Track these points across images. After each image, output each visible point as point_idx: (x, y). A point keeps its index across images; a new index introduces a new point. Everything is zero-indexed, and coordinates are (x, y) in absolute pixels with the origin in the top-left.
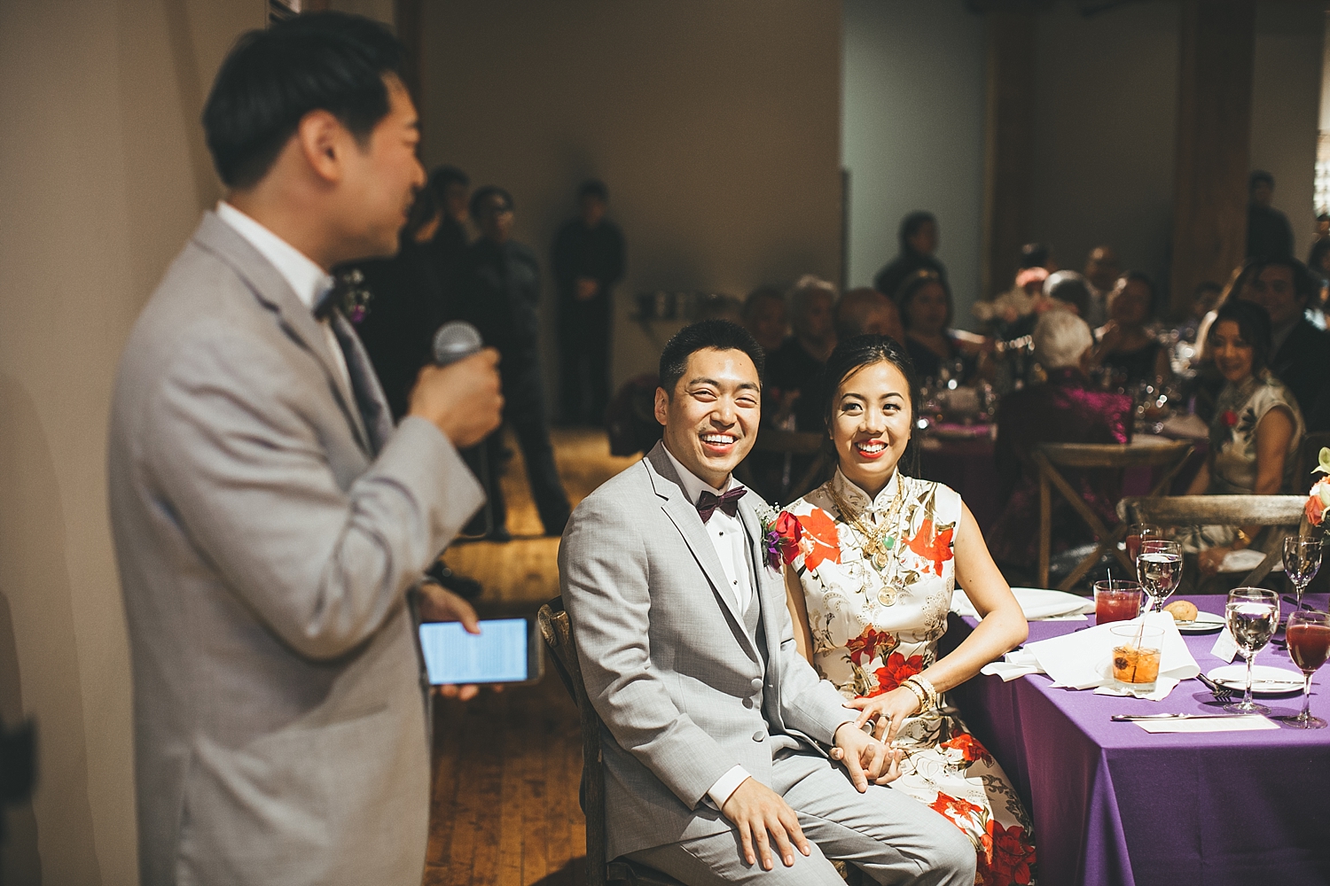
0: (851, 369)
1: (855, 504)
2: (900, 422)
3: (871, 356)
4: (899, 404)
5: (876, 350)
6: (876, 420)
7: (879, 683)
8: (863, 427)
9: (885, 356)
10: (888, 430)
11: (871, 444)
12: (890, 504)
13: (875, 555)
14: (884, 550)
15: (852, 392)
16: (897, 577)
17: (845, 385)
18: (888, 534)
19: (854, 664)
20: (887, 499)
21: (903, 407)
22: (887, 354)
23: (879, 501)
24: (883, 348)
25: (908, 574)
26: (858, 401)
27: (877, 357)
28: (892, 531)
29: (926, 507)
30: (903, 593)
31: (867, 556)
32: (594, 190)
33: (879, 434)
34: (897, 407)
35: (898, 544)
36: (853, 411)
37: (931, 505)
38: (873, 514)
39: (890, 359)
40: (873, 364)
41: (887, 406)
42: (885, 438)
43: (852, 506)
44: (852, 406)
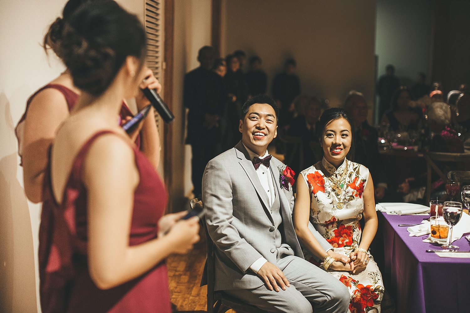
0: (329, 121)
1: (330, 171)
2: (347, 141)
3: (337, 116)
4: (347, 134)
5: (339, 114)
6: (339, 140)
7: (335, 235)
8: (334, 142)
9: (342, 116)
10: (343, 144)
11: (337, 149)
12: (343, 171)
13: (337, 190)
14: (340, 188)
15: (330, 129)
16: (345, 198)
17: (328, 127)
18: (341, 182)
19: (326, 228)
20: (342, 169)
21: (349, 135)
22: (343, 115)
23: (339, 170)
24: (341, 113)
25: (349, 197)
26: (332, 133)
27: (339, 117)
28: (343, 181)
29: (356, 173)
30: (348, 204)
31: (334, 190)
32: (291, 62)
33: (340, 145)
34: (347, 135)
35: (345, 186)
36: (330, 137)
37: (358, 173)
38: (336, 175)
39: (344, 117)
40: (338, 119)
41: (343, 135)
42: (342, 147)
43: (329, 171)
44: (330, 135)
